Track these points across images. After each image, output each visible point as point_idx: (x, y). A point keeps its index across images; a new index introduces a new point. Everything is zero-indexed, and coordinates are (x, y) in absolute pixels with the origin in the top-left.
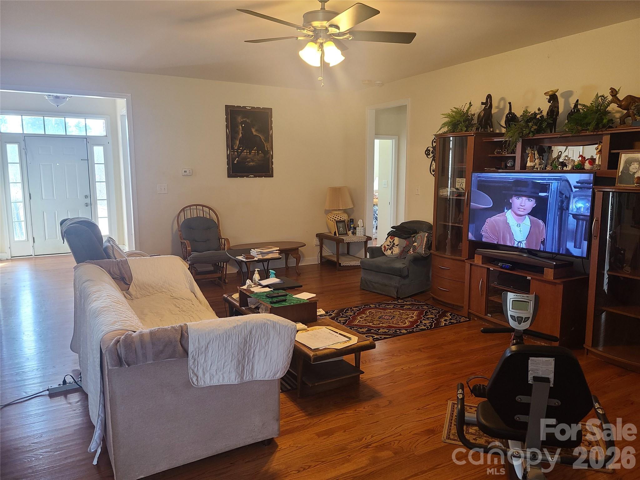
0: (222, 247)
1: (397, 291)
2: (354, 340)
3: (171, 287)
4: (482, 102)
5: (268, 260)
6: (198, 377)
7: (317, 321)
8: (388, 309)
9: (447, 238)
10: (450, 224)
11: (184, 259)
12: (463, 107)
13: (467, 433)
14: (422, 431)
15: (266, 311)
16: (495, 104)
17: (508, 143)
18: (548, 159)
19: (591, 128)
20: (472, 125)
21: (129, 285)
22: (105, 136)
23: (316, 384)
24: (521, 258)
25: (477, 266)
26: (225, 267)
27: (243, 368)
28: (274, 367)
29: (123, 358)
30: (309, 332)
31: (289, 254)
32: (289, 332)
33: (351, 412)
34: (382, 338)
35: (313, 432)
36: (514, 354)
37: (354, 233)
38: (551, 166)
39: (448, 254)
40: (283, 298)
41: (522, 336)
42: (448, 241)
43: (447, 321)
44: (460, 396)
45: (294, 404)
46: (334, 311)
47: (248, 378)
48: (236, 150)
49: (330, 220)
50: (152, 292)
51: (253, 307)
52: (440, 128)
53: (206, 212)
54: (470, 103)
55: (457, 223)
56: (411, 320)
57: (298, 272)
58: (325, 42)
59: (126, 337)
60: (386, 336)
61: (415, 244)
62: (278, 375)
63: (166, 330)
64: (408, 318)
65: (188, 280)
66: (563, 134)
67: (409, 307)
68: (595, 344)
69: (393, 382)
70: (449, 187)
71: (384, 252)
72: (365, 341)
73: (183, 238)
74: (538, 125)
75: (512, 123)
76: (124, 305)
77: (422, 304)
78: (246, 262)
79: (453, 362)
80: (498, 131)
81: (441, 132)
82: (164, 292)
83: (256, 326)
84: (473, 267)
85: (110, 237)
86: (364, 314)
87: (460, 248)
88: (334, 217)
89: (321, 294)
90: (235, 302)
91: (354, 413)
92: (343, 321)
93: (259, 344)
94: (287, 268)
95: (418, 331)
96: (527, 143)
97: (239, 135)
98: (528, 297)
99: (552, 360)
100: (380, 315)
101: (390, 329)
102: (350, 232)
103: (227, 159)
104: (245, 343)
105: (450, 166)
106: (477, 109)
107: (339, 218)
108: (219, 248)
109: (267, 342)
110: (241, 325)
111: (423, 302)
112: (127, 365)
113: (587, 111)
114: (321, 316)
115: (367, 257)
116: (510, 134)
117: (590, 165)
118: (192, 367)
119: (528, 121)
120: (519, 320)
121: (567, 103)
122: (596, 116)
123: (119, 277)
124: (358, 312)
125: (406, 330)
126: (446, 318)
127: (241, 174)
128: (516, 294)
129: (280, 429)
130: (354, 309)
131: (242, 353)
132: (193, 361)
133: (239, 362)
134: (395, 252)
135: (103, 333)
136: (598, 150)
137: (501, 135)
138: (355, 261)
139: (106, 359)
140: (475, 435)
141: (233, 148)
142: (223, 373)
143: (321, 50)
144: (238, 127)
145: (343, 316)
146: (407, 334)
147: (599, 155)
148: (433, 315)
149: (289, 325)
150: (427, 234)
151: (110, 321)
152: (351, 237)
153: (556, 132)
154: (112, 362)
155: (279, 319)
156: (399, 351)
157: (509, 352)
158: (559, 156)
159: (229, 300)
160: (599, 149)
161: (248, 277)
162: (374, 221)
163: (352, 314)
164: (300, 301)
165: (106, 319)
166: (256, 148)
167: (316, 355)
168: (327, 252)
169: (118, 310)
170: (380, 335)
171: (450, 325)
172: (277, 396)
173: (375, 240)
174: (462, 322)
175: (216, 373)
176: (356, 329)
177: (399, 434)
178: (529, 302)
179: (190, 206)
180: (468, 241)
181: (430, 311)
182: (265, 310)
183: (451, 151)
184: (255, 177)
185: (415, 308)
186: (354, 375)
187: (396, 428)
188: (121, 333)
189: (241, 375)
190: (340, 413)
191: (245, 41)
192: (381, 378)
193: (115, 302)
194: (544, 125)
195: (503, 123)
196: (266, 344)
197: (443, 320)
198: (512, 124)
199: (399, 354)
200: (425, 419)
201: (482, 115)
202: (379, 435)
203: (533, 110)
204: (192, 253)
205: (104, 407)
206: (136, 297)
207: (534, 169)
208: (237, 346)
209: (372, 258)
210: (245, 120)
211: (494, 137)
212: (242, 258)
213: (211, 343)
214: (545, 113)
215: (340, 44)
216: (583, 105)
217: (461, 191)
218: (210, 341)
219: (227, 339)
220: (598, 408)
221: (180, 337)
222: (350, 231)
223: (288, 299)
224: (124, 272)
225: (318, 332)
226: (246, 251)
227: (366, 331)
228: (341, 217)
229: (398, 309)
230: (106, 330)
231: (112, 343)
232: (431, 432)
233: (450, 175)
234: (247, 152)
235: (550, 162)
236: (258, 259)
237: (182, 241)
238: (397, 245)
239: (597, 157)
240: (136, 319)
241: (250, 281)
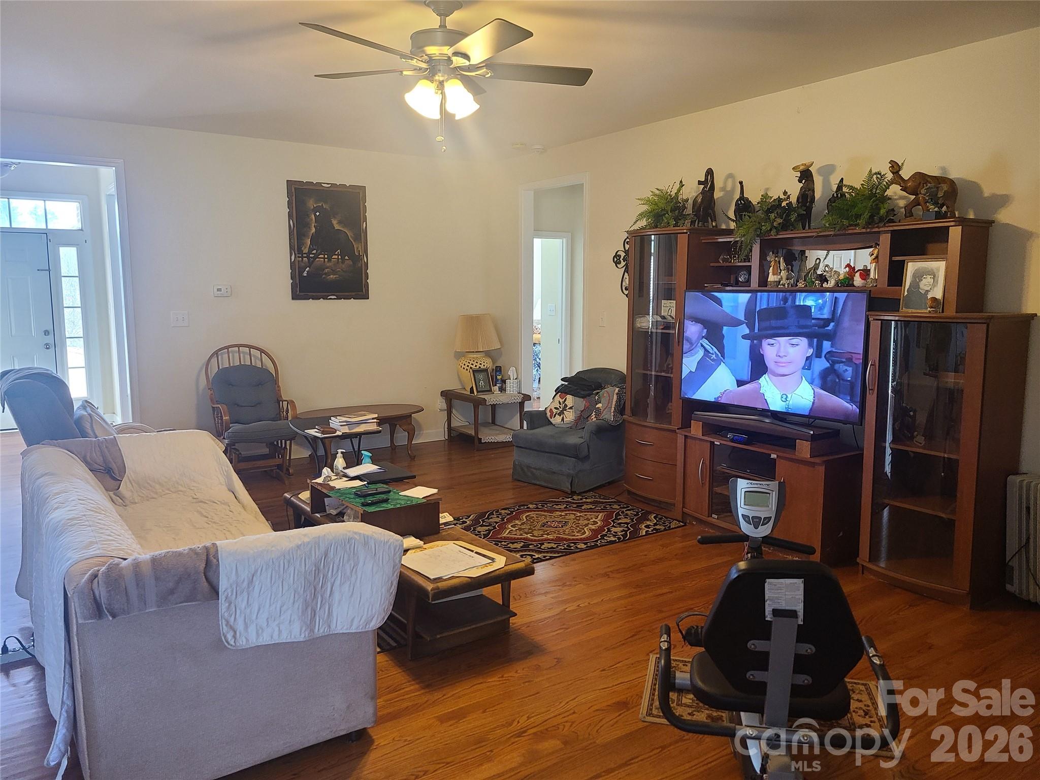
0: (282, 415)
1: (572, 481)
2: (500, 562)
3: (193, 482)
4: (699, 181)
5: (359, 435)
6: (235, 632)
7: (439, 532)
8: (557, 511)
9: (648, 396)
10: (653, 373)
11: (218, 436)
12: (670, 188)
13: (678, 705)
14: (609, 706)
15: (355, 519)
16: (718, 183)
17: (739, 245)
18: (800, 271)
19: (862, 222)
20: (685, 217)
21: (120, 480)
22: (80, 230)
23: (438, 636)
24: (762, 425)
25: (695, 439)
26: (288, 447)
27: (313, 613)
28: (366, 610)
29: (104, 604)
30: (426, 550)
31: (396, 425)
32: (391, 552)
33: (496, 679)
34: (547, 558)
35: (432, 715)
36: (743, 574)
37: (502, 389)
38: (804, 281)
39: (650, 421)
40: (384, 496)
41: (760, 547)
42: (651, 400)
43: (650, 528)
44: (664, 646)
45: (400, 671)
46: (469, 517)
47: (321, 631)
48: (305, 254)
49: (464, 368)
50: (160, 492)
51: (334, 512)
52: (634, 220)
53: (255, 356)
54: (681, 182)
55: (664, 371)
56: (593, 527)
57: (412, 454)
58: (447, 80)
59: (109, 569)
60: (552, 554)
61: (599, 405)
62: (372, 624)
63: (180, 554)
64: (588, 524)
65: (223, 471)
66: (821, 232)
67: (591, 506)
68: (874, 557)
69: (562, 629)
70: (651, 315)
71: (550, 419)
72: (517, 564)
73: (217, 401)
74: (784, 218)
75: (744, 213)
76: (107, 514)
77: (612, 502)
78: (322, 439)
79: (659, 591)
80: (724, 227)
81: (636, 227)
82: (182, 491)
83: (335, 544)
84: (689, 440)
85: (87, 401)
86: (518, 519)
87: (670, 411)
88: (469, 363)
89: (449, 489)
90: (303, 506)
91: (500, 681)
92: (484, 533)
93: (340, 573)
94: (393, 447)
95: (604, 545)
96: (769, 246)
97: (311, 230)
98: (768, 485)
99: (799, 583)
100: (543, 521)
101: (560, 543)
102: (496, 388)
103: (291, 269)
104: (317, 572)
105: (652, 282)
106: (691, 192)
107: (478, 365)
108: (278, 417)
109: (354, 570)
110: (309, 543)
111: (612, 499)
112: (110, 615)
113: (856, 196)
114: (446, 524)
115: (524, 428)
116: (741, 231)
117: (862, 279)
118: (226, 615)
119: (769, 211)
120: (756, 522)
121: (826, 183)
122: (870, 205)
123: (101, 468)
124: (508, 517)
125: (585, 544)
126: (648, 523)
127: (314, 294)
128: (751, 481)
129: (377, 714)
130: (503, 512)
131: (311, 590)
132: (227, 605)
133: (306, 605)
134: (567, 419)
135: (69, 562)
136: (873, 257)
137: (729, 232)
138: (504, 434)
139: (73, 607)
140: (692, 707)
141: (300, 251)
142: (279, 624)
143: (442, 93)
144: (308, 216)
145: (484, 524)
146: (586, 550)
147: (874, 264)
148: (627, 518)
149: (391, 540)
150: (618, 389)
151: (83, 542)
152: (497, 396)
153: (811, 228)
154: (85, 611)
155: (373, 531)
156: (574, 578)
157: (735, 571)
158: (816, 267)
159: (293, 502)
160: (875, 255)
161: (326, 464)
162: (536, 370)
163: (498, 520)
164: (412, 501)
165: (76, 539)
166: (339, 251)
167: (438, 588)
168: (460, 421)
169: (97, 523)
170: (544, 552)
171: (654, 533)
172: (371, 658)
173: (538, 401)
174: (673, 528)
175: (268, 624)
176: (505, 544)
177: (572, 711)
178: (769, 494)
179: (227, 347)
180: (681, 400)
181: (623, 512)
182: (354, 517)
183: (652, 257)
184: (339, 298)
185: (600, 508)
186: (500, 619)
187: (568, 702)
188: (101, 561)
189: (311, 627)
190: (478, 682)
191: (315, 76)
192: (545, 622)
193: (92, 511)
194: (793, 217)
195: (731, 214)
196: (353, 574)
197: (643, 526)
198: (745, 215)
199: (573, 583)
200: (613, 686)
201: (700, 200)
202: (539, 714)
203: (776, 193)
204: (231, 425)
205: (71, 689)
206: (132, 501)
207: (779, 286)
208: (303, 578)
209: (531, 429)
210: (321, 205)
211: (716, 236)
212: (316, 432)
213: (259, 572)
214: (794, 199)
215: (471, 84)
216: (851, 186)
217: (670, 320)
218: (256, 571)
219: (286, 566)
220: (873, 656)
221: (204, 566)
222: (496, 385)
223: (392, 497)
224: (111, 460)
225: (441, 551)
226: (322, 420)
227: (521, 547)
228: (481, 364)
229: (572, 510)
230: (74, 558)
231: (84, 580)
232: (624, 705)
233: (651, 295)
234: (324, 258)
235: (803, 274)
236: (343, 433)
237: (214, 406)
238: (571, 408)
239: (872, 267)
240: (128, 539)
241: (329, 470)
